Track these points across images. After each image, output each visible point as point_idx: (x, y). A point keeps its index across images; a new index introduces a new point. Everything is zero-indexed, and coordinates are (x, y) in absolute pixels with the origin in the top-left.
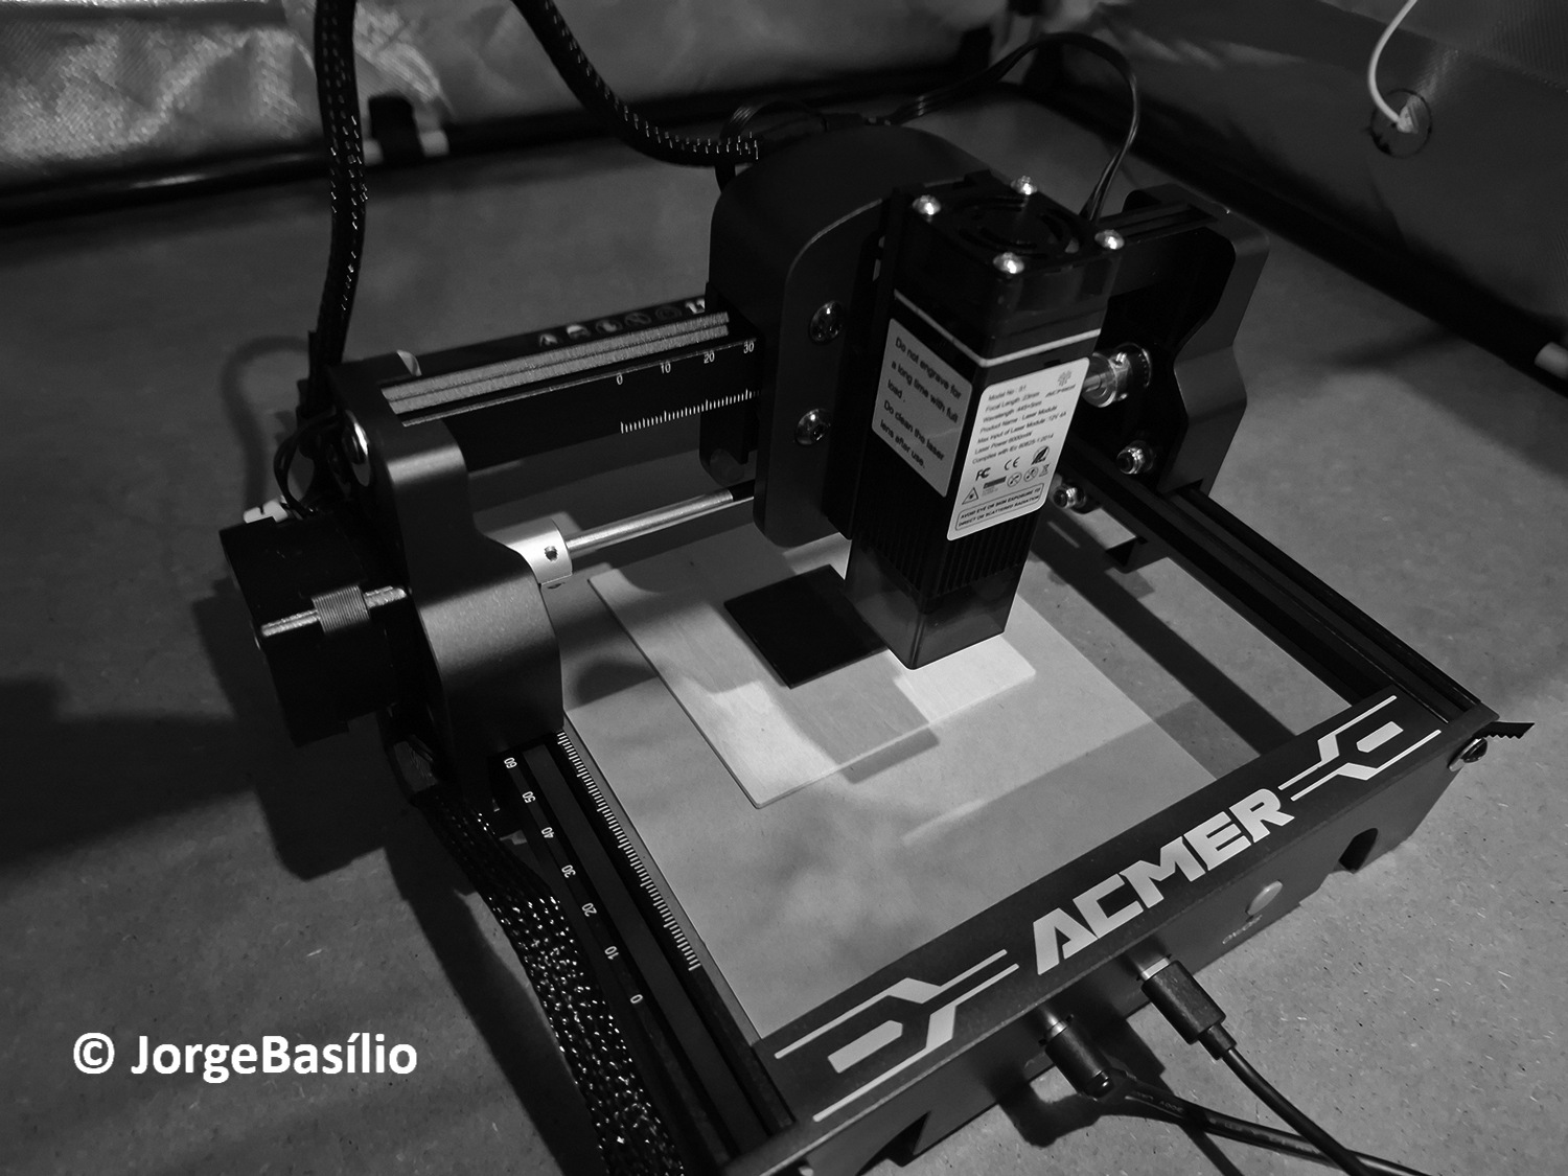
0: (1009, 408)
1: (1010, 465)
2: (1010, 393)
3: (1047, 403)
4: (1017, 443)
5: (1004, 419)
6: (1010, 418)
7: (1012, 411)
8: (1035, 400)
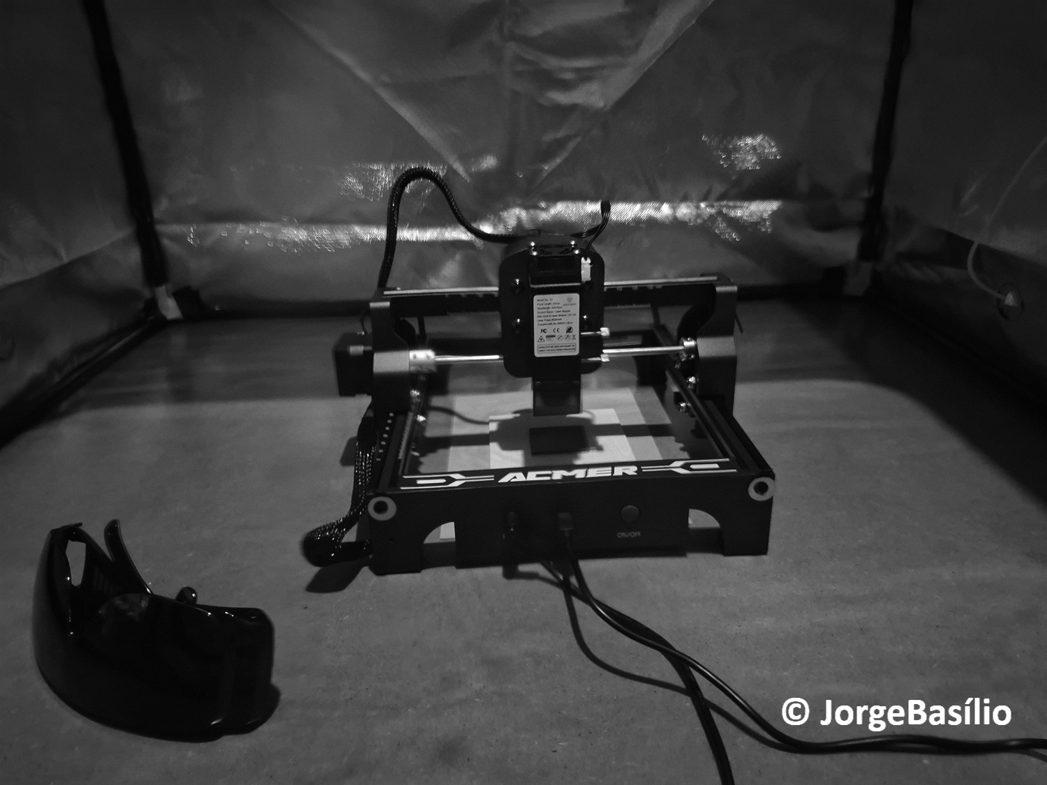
0: (547, 306)
1: (556, 330)
2: (546, 300)
3: (565, 308)
4: (557, 322)
5: (546, 310)
6: (549, 310)
7: (548, 308)
8: (559, 306)
